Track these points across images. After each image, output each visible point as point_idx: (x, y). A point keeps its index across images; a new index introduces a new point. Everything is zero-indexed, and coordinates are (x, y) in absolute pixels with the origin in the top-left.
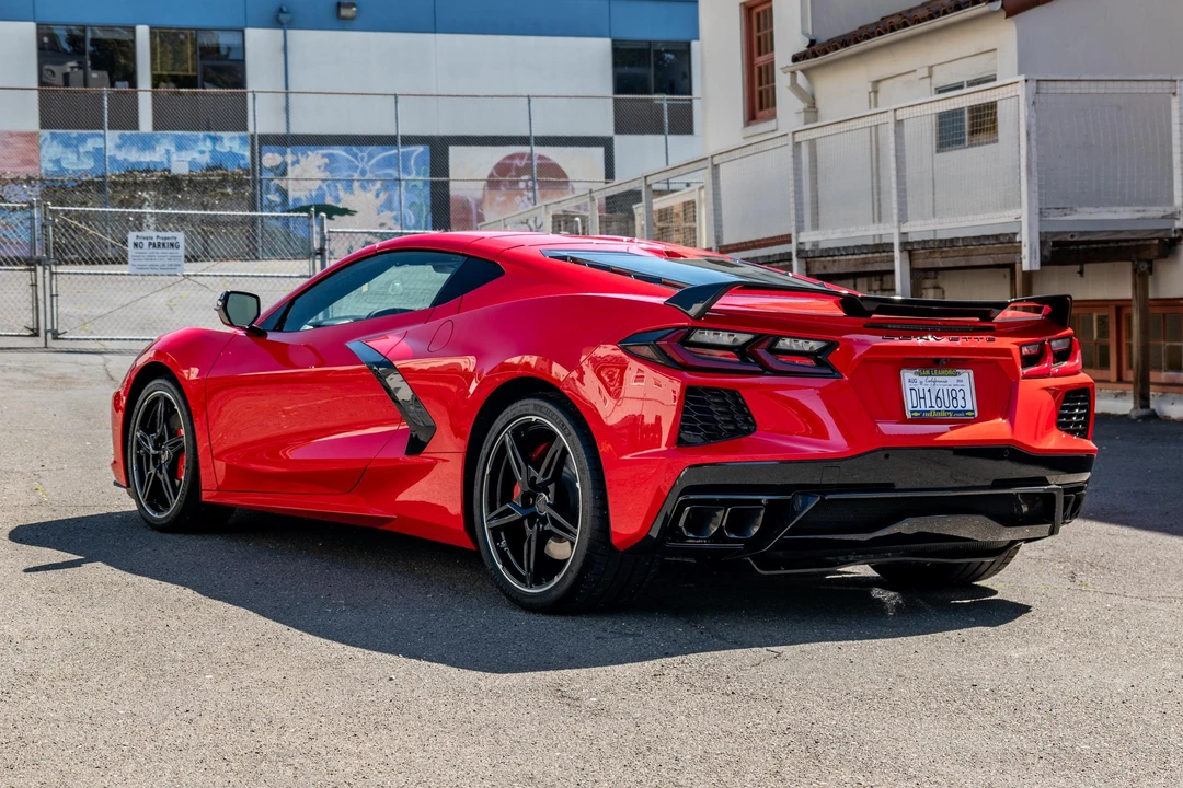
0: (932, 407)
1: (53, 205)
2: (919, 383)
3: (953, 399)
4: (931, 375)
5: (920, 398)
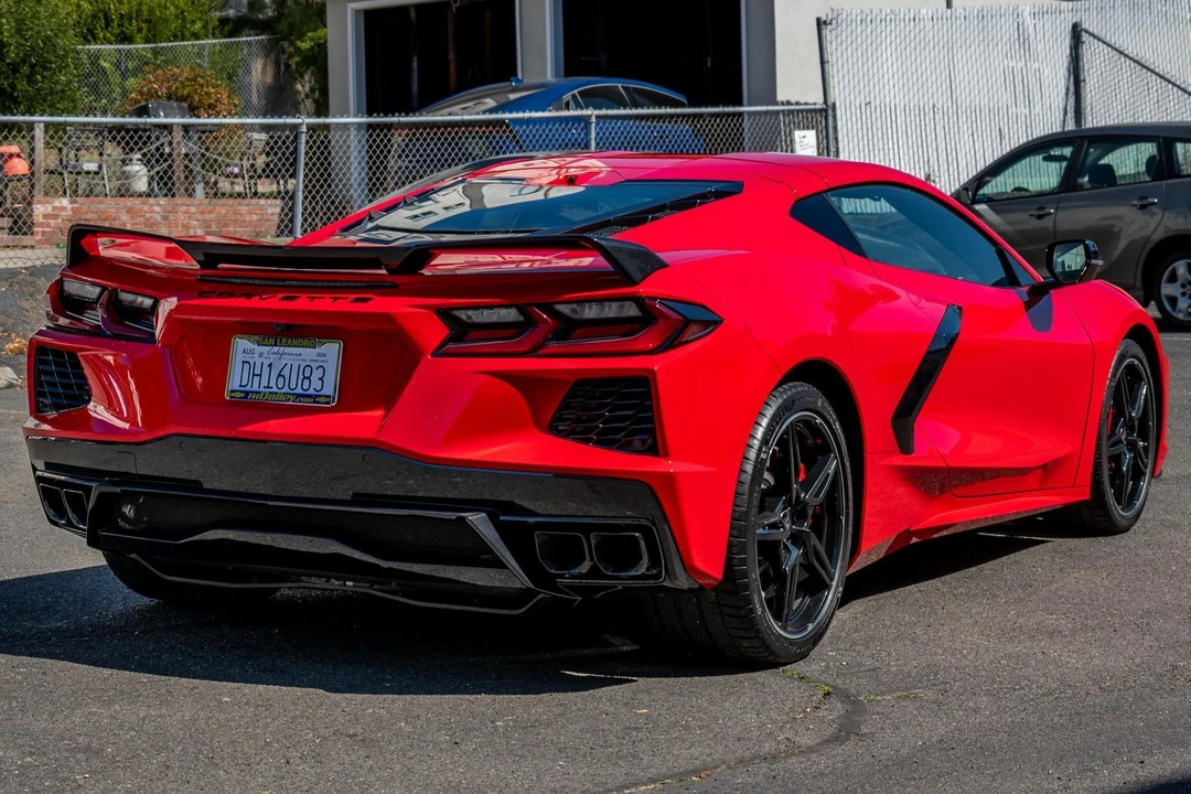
2: (256, 355)
3: (305, 378)
4: (276, 345)
5: (254, 375)
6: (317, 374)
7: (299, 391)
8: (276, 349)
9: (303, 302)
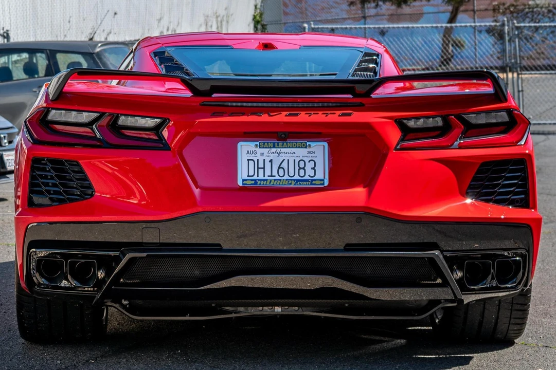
0: (272, 176)
1: (518, 23)
2: (258, 155)
3: (300, 168)
4: (274, 147)
5: (258, 168)
6: (309, 166)
7: (297, 177)
8: (274, 150)
9: (303, 117)
